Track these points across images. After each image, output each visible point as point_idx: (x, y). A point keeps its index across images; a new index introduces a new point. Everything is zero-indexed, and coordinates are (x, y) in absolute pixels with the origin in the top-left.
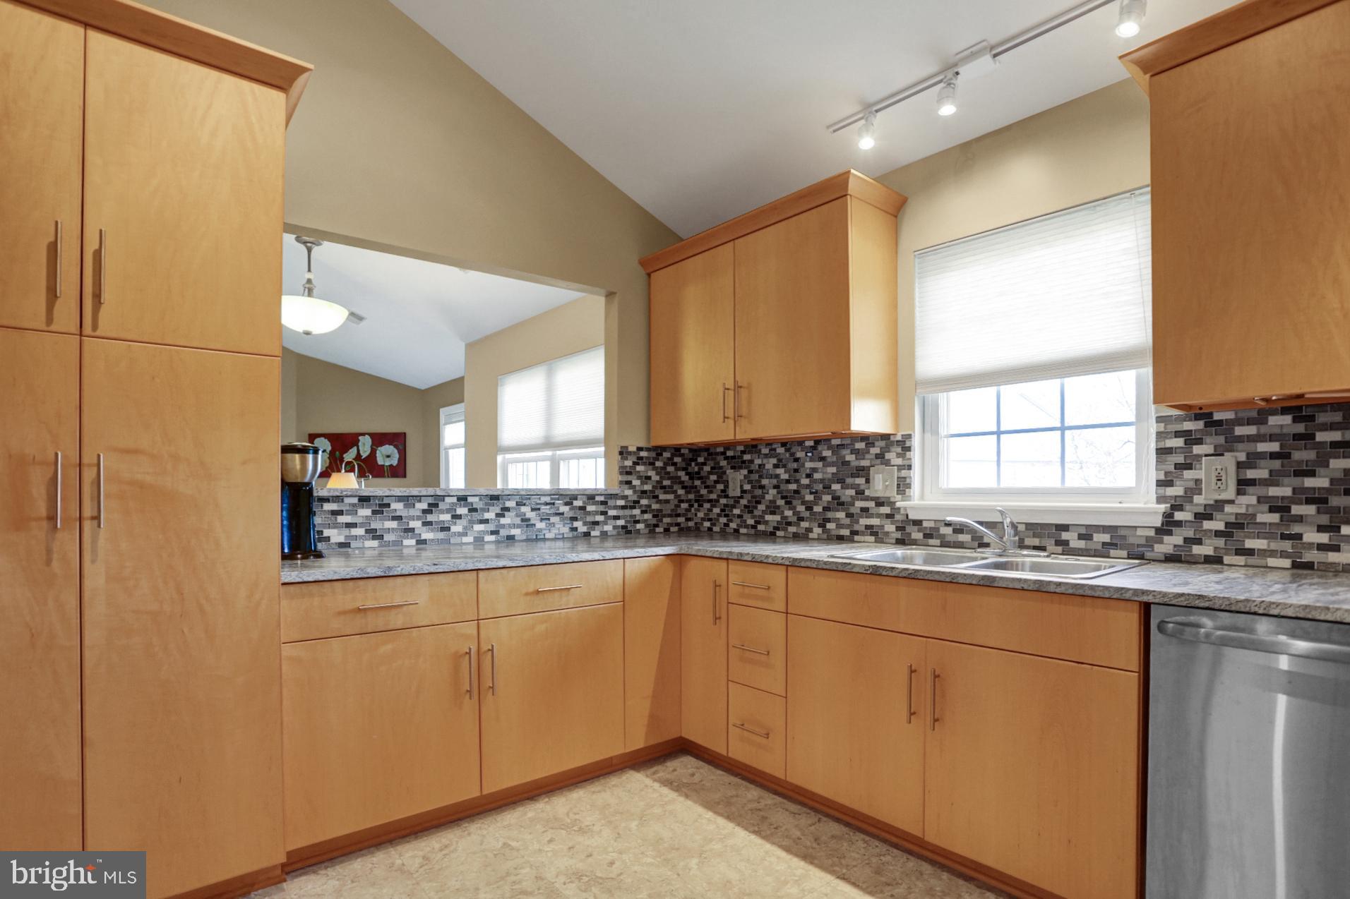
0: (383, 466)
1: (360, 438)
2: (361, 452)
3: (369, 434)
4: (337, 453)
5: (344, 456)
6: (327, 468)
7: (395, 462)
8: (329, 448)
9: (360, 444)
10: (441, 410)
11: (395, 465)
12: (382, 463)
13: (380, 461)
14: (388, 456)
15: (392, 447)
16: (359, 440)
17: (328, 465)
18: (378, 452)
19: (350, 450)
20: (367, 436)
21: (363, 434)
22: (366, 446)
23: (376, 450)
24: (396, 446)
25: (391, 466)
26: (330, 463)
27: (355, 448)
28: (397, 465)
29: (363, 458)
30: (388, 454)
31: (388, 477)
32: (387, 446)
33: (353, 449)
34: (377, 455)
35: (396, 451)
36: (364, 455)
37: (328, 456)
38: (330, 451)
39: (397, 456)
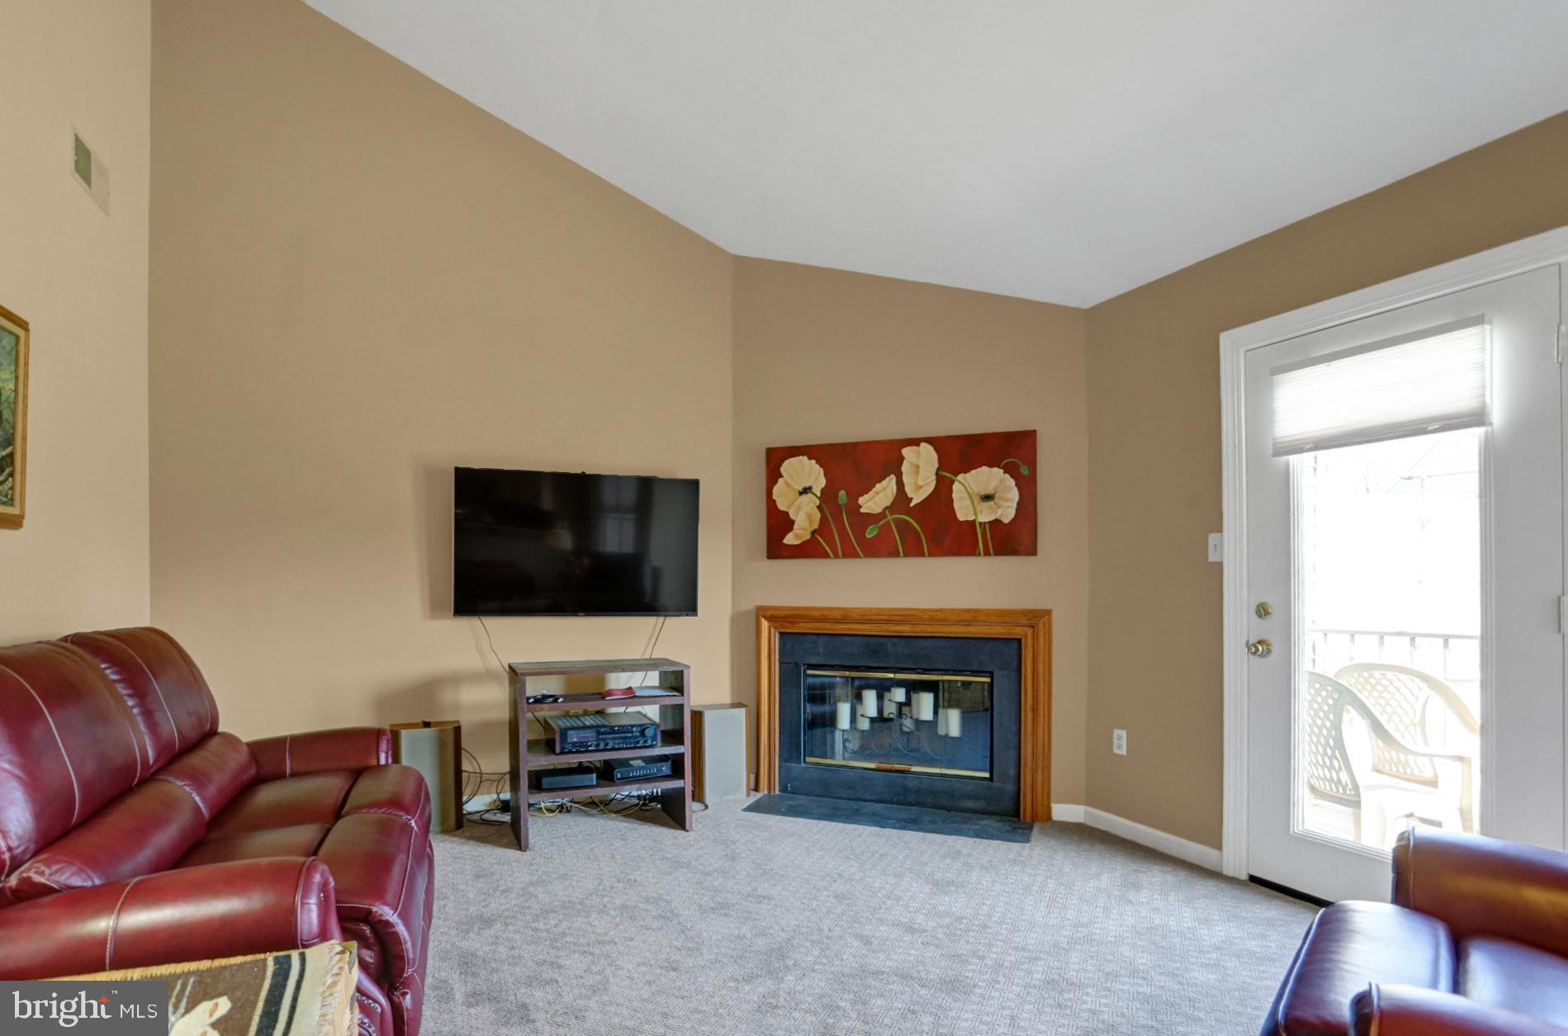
0: (971, 524)
1: (906, 451)
2: (908, 490)
3: (929, 440)
4: (842, 494)
5: (861, 500)
6: (814, 533)
7: (1007, 512)
8: (819, 482)
9: (905, 468)
10: (1226, 339)
11: (1006, 520)
12: (970, 518)
13: (964, 509)
14: (988, 498)
15: (997, 472)
16: (902, 459)
17: (816, 526)
18: (956, 486)
19: (878, 486)
20: (923, 445)
21: (915, 442)
22: (922, 474)
23: (953, 482)
24: (1010, 470)
25: (996, 523)
26: (823, 520)
27: (890, 483)
28: (1013, 520)
29: (912, 505)
30: (984, 492)
31: (987, 553)
32: (985, 469)
33: (884, 483)
34: (954, 495)
35: (1013, 482)
36: (917, 498)
37: (818, 502)
38: (823, 490)
39: (1014, 495)
